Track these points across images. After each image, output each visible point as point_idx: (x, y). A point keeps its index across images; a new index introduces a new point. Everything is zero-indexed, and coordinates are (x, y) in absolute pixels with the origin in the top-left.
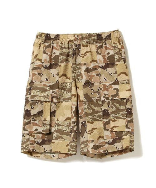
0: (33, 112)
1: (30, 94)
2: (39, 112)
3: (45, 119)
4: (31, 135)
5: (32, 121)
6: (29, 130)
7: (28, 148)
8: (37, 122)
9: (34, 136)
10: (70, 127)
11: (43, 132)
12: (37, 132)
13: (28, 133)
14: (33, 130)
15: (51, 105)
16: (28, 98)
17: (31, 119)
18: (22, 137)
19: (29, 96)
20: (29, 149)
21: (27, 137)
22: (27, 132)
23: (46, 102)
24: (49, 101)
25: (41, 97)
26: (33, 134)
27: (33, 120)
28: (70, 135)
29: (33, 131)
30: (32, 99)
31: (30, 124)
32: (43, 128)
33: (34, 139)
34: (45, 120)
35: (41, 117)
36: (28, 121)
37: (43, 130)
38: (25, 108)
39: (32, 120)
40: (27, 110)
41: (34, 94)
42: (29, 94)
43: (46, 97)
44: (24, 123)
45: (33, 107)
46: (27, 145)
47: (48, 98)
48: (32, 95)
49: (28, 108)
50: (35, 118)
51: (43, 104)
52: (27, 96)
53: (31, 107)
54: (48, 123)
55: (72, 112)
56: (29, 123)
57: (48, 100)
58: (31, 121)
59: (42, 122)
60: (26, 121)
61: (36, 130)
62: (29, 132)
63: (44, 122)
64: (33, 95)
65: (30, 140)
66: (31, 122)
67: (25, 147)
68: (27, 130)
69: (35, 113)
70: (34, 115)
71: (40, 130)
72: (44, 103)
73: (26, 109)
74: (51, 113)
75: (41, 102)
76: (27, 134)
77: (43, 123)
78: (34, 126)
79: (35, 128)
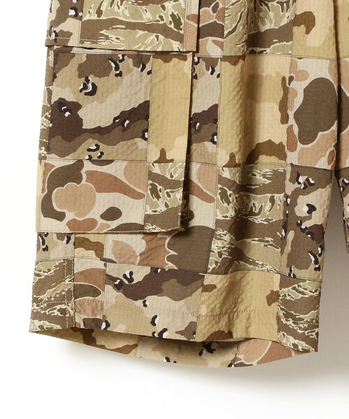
0: (95, 114)
1: (76, 16)
2: (124, 116)
3: (163, 152)
4: (82, 243)
5: (88, 166)
6: (70, 216)
7: (63, 311)
8: (116, 169)
9: (98, 249)
10: (279, 197)
11: (150, 228)
12: (114, 224)
13: (68, 231)
14: (96, 213)
15: (195, 77)
16: (69, 34)
17: (81, 153)
18: (38, 249)
19: (72, 26)
20: (72, 319)
21: (60, 251)
22: (62, 227)
23: (165, 55)
24: (181, 55)
25: (141, 33)
26: (93, 238)
27: (95, 155)
28: (282, 243)
29: (92, 223)
30: (87, 44)
31: (78, 179)
32: (153, 205)
33: (99, 265)
34: (163, 159)
35: (139, 141)
36: (68, 161)
37: (150, 212)
38: (50, 92)
39: (90, 158)
40: (61, 102)
41: (99, 13)
42: (72, 12)
43: (165, 31)
44: (44, 174)
45: (93, 85)
46: (61, 299)
47: (180, 38)
48: (87, 17)
49: (67, 91)
50: (103, 147)
51: (148, 68)
52: (64, 27)
53: (85, 87)
54: (175, 177)
55: (291, 114)
56: (70, 174)
57: (176, 46)
58: (80, 164)
59: (145, 173)
60: (58, 162)
61: (113, 213)
62: (72, 224)
63: (157, 169)
64: (95, 17)
65: (78, 268)
66: (83, 172)
67: (51, 305)
68: (60, 216)
69: (106, 121)
70: (99, 132)
71: (134, 212)
72: (154, 63)
73: (54, 99)
74: (193, 119)
75: (141, 59)
76: (60, 236)
77: (152, 176)
78: (99, 191)
79: (105, 200)
